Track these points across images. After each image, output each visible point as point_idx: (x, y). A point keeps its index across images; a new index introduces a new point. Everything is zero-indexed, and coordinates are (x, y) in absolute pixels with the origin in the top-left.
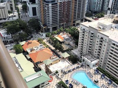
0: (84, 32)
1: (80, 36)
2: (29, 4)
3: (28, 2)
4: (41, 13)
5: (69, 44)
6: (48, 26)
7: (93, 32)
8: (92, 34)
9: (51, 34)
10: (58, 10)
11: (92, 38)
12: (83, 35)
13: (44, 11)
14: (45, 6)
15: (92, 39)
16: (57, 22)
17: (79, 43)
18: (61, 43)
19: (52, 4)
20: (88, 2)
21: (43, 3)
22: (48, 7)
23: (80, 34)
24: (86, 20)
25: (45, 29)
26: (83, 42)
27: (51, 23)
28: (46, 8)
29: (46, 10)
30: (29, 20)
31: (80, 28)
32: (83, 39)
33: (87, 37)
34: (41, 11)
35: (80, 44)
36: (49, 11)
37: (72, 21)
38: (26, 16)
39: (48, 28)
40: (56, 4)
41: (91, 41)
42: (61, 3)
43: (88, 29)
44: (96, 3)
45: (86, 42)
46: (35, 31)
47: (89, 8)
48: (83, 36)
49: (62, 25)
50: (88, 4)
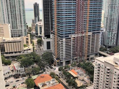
0: (99, 68)
1: (96, 71)
2: (44, 38)
3: (43, 37)
4: (55, 47)
5: (83, 80)
6: (61, 60)
7: (109, 68)
8: (109, 70)
9: (64, 68)
10: (72, 44)
11: (108, 74)
12: (99, 70)
13: (58, 45)
14: (59, 41)
15: (108, 76)
16: (71, 55)
17: (94, 79)
18: (74, 78)
19: (66, 39)
20: (102, 37)
21: (57, 38)
22: (62, 41)
23: (95, 69)
24: (101, 55)
25: (58, 62)
26: (98, 79)
27: (64, 56)
28: (60, 43)
29: (59, 44)
30: (43, 53)
31: (94, 63)
32: (98, 74)
33: (103, 73)
34: (55, 45)
35: (95, 81)
36: (62, 45)
37: (86, 55)
38: (41, 50)
39: (62, 61)
40: (70, 38)
41: (108, 77)
42: (74, 38)
43: (103, 64)
44: (110, 38)
45: (102, 79)
46: (48, 64)
47: (103, 43)
48: (99, 72)
49: (76, 59)
50: (102, 39)
